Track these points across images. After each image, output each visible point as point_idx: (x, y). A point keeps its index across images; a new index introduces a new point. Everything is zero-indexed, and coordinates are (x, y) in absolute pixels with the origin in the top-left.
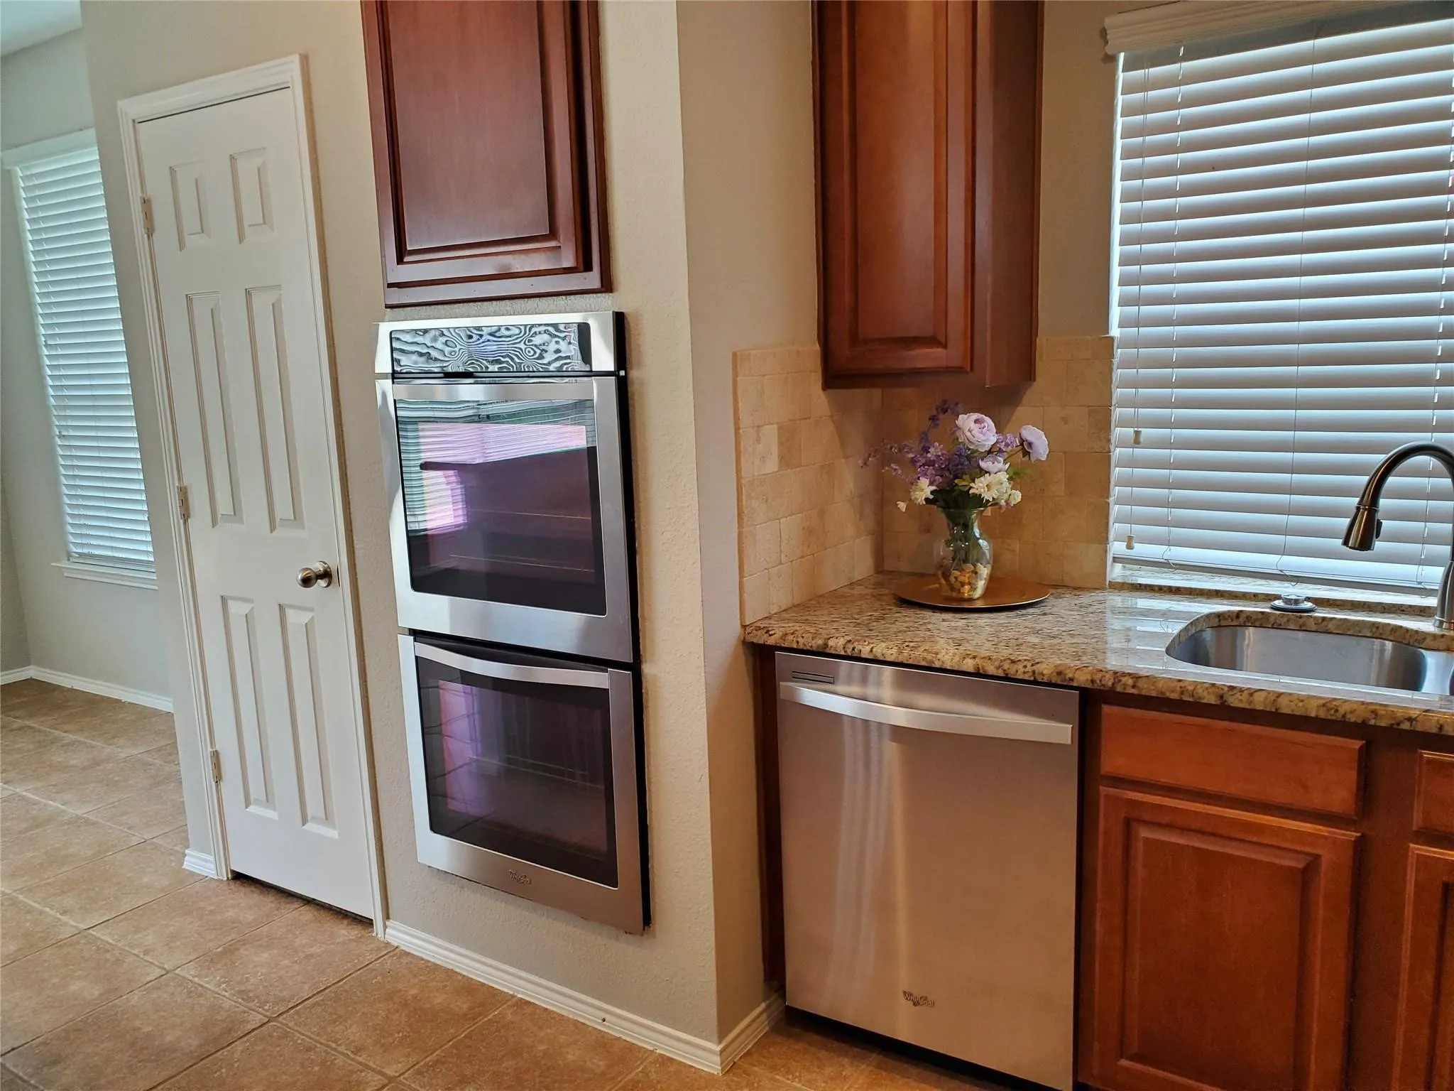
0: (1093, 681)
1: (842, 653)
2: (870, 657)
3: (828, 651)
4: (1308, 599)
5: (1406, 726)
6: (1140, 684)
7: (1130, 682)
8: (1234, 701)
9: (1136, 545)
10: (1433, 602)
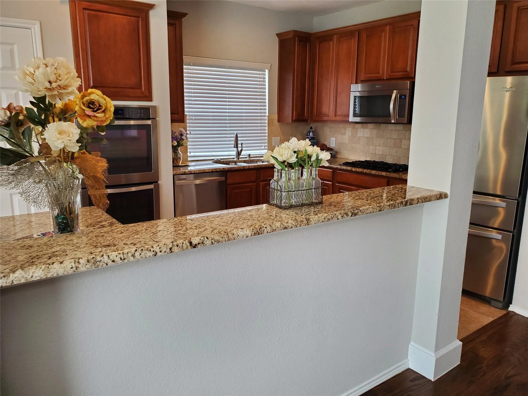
0: (228, 169)
1: (189, 173)
2: (194, 173)
3: (186, 173)
4: (219, 159)
5: (261, 167)
6: (234, 168)
7: (233, 168)
8: (245, 168)
9: (191, 153)
10: (234, 157)
